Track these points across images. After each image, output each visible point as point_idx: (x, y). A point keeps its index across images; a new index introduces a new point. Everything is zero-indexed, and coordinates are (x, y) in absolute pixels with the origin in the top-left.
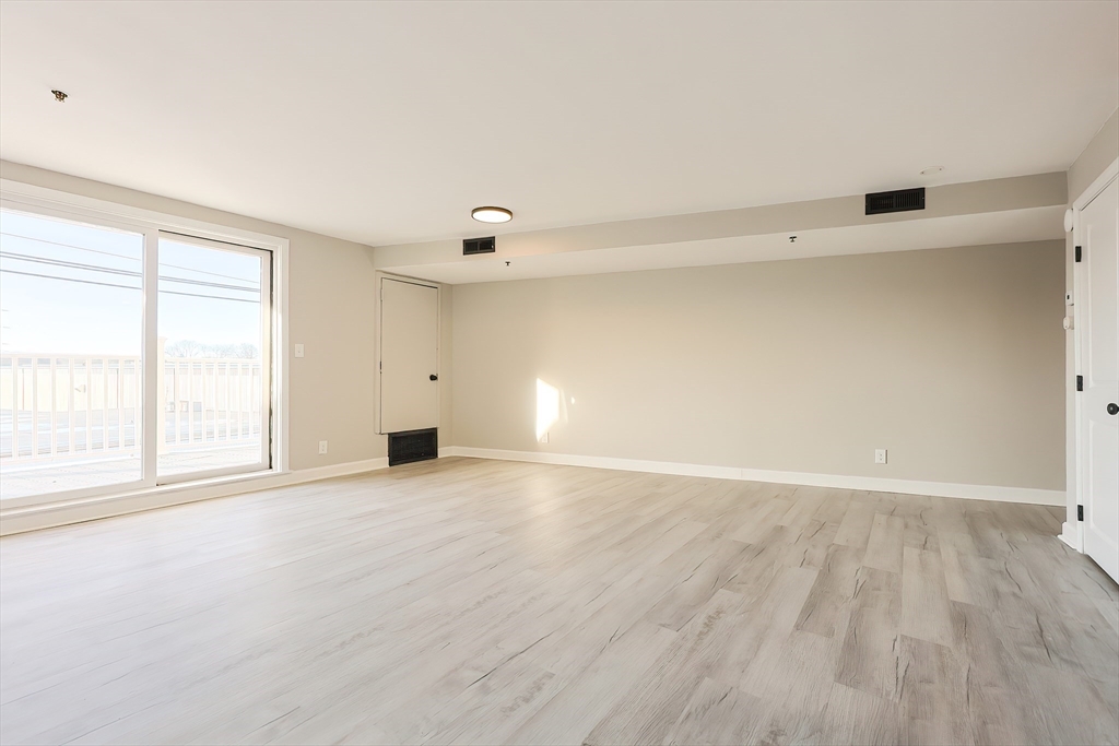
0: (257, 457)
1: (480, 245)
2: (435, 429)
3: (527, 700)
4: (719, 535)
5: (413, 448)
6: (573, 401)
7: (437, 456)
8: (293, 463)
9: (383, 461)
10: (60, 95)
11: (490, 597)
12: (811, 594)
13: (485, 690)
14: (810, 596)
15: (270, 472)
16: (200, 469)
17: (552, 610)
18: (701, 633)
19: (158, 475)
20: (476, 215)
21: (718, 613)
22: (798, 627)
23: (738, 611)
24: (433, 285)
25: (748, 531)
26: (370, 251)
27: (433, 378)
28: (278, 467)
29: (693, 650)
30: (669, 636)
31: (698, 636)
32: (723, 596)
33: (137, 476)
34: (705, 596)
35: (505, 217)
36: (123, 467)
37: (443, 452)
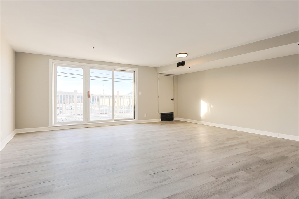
0: (132, 117)
1: (181, 64)
2: (173, 113)
3: (160, 182)
4: (253, 154)
5: (167, 117)
6: (212, 106)
7: (173, 120)
8: (139, 119)
9: (159, 120)
10: (93, 47)
11: (166, 156)
12: (284, 182)
13: (152, 176)
14: (282, 183)
15: (134, 120)
16: (122, 118)
17: (180, 163)
18: (224, 182)
19: (114, 119)
20: (177, 56)
21: (235, 178)
22: (267, 191)
23: (244, 179)
24: (172, 76)
25: (267, 155)
26: (156, 69)
27: (172, 100)
28: (136, 119)
29: (218, 185)
30: (213, 179)
31: (223, 182)
32: (242, 173)
33: (111, 119)
34: (234, 171)
35: (186, 55)
36: (108, 117)
37: (175, 119)
